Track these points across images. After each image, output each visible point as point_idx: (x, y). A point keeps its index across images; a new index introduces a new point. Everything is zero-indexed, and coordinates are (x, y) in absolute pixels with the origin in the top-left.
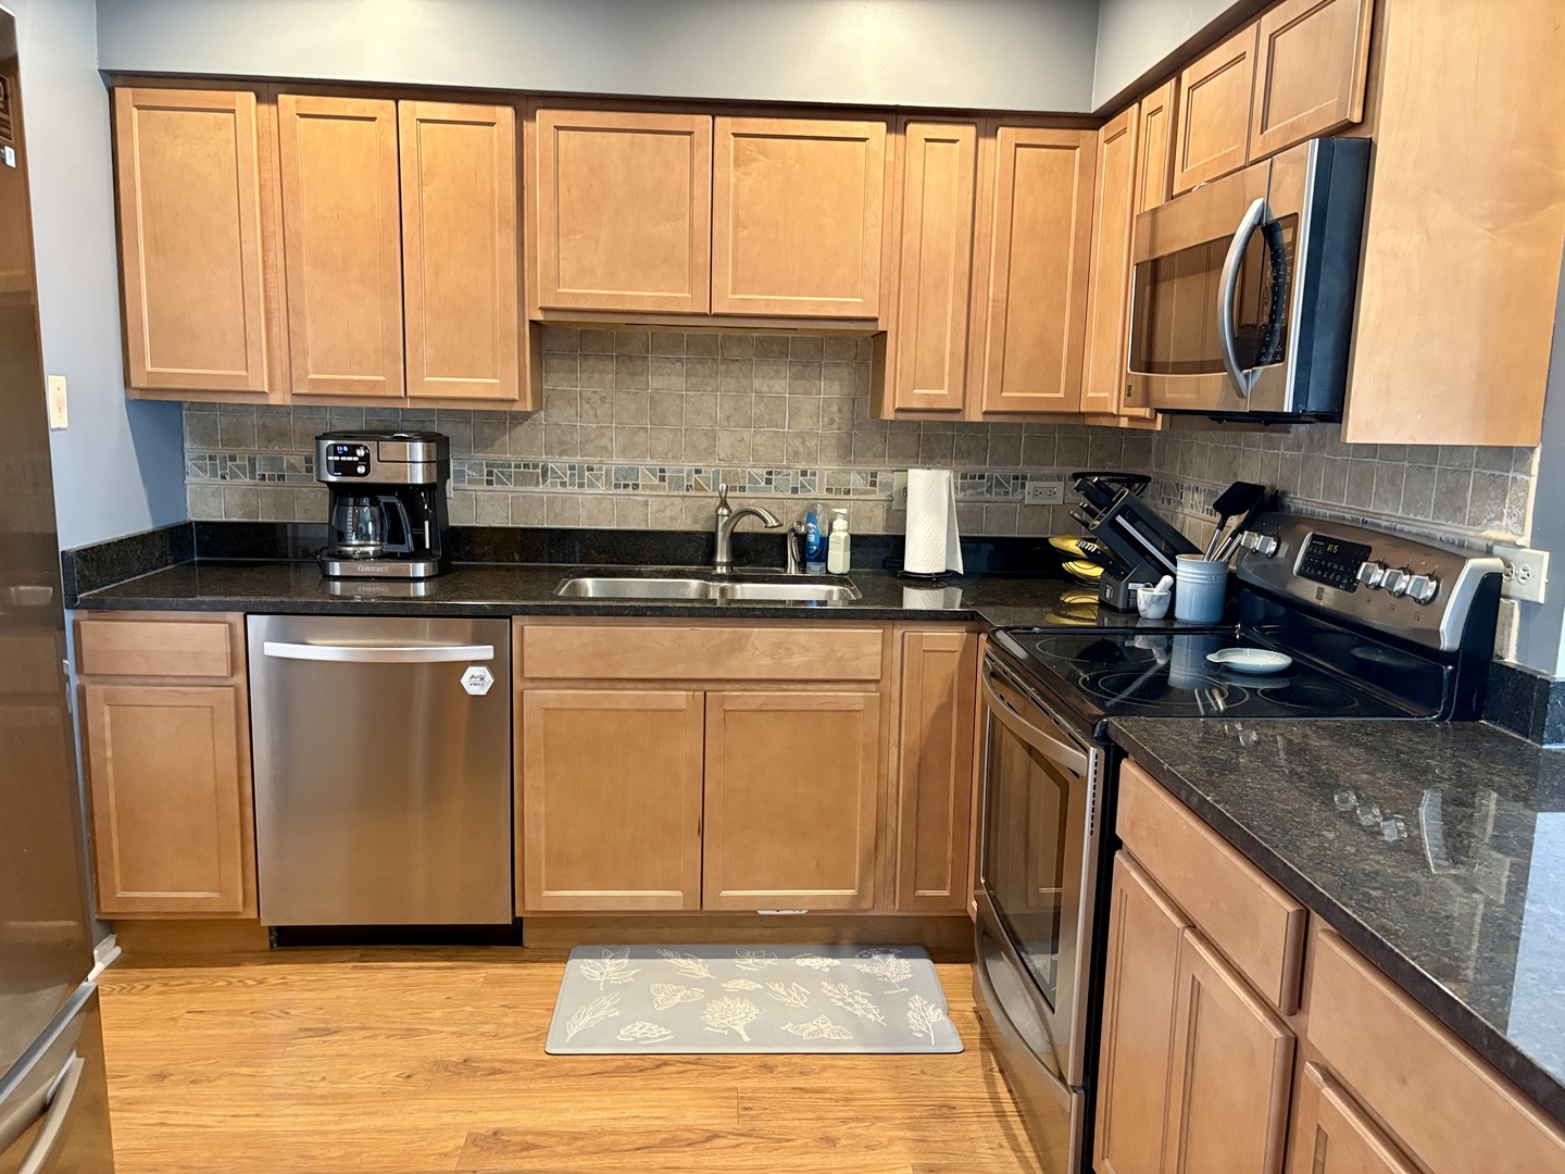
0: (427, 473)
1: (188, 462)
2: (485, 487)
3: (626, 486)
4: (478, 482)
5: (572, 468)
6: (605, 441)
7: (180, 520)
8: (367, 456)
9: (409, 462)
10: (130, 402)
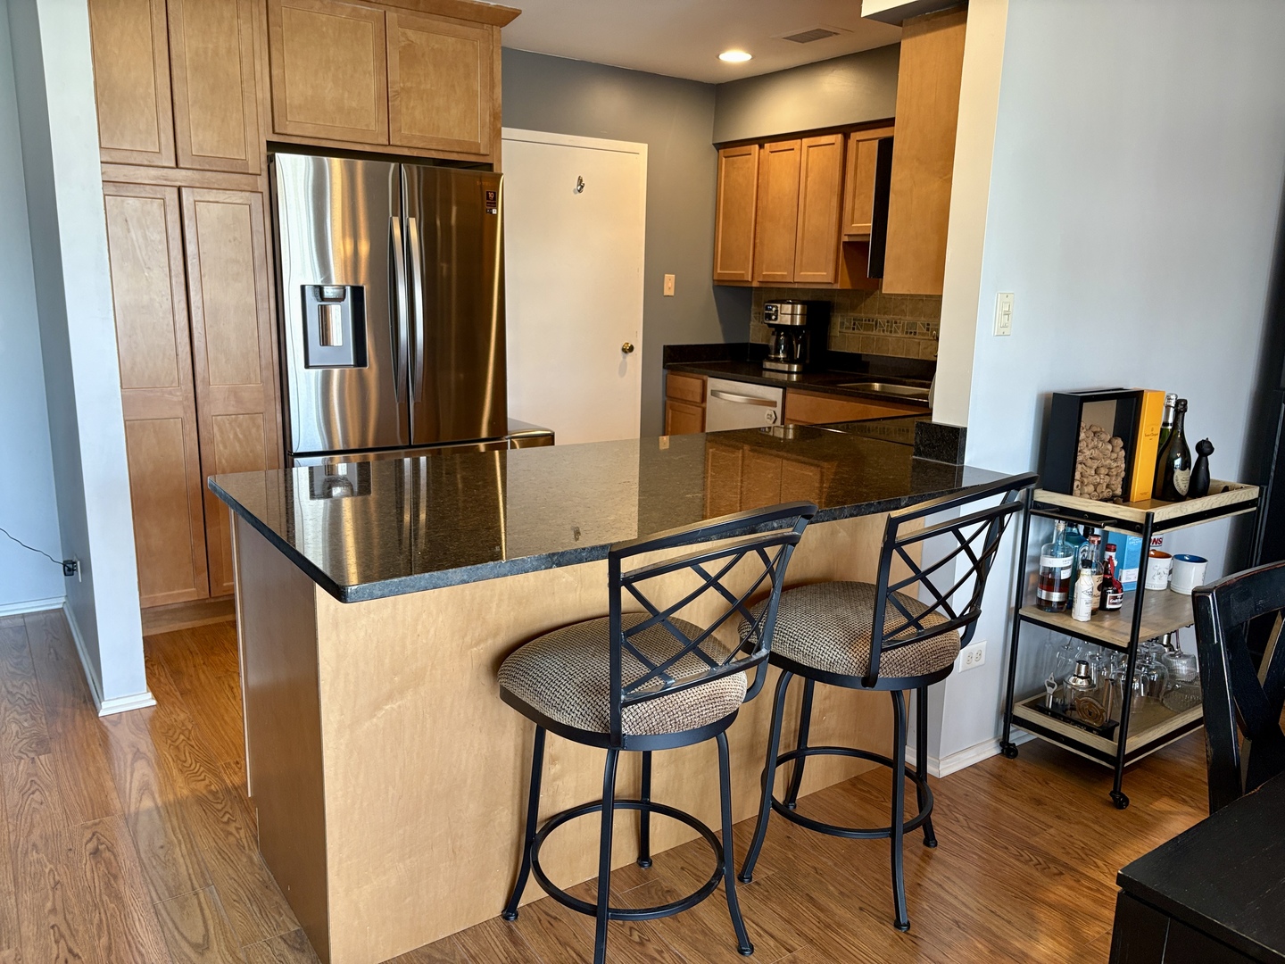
0: (802, 320)
1: (752, 316)
2: (851, 331)
3: (911, 333)
4: (849, 328)
5: (888, 322)
6: (904, 307)
7: (745, 341)
8: (777, 311)
9: (793, 314)
10: (714, 287)
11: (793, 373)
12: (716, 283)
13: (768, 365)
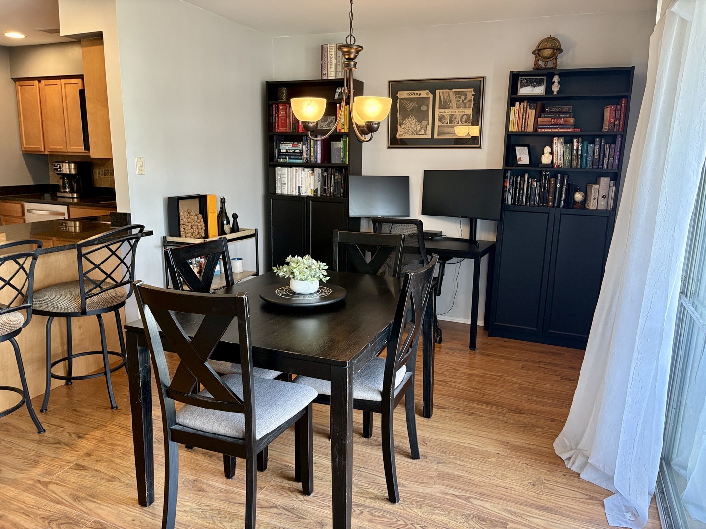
0: (75, 171)
1: (49, 169)
2: (104, 176)
4: (103, 175)
8: (60, 167)
9: (69, 168)
10: (23, 155)
11: (75, 198)
12: (24, 153)
13: (59, 194)
